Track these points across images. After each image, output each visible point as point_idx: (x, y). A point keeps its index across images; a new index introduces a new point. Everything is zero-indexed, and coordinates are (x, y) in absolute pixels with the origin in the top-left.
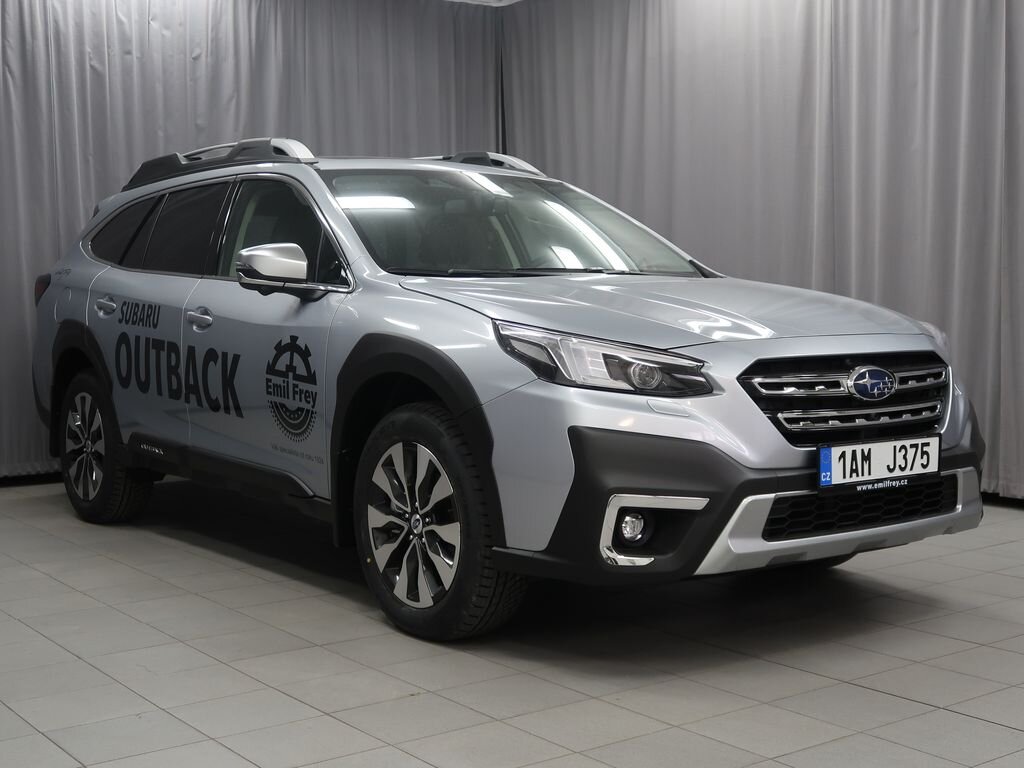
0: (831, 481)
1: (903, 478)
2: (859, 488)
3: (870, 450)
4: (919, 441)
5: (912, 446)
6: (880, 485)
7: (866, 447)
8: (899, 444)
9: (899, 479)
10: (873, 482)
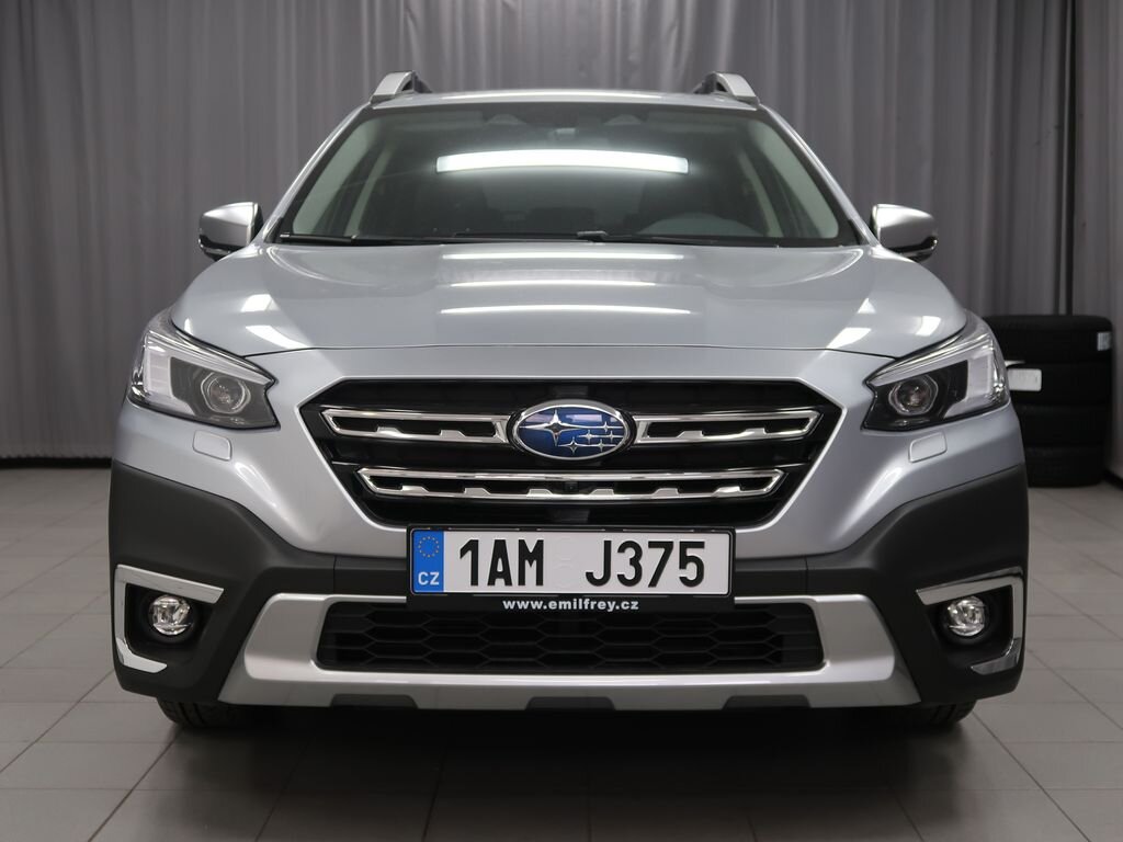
0: (441, 586)
1: (630, 598)
2: (508, 605)
3: (540, 544)
4: (676, 538)
5: (652, 545)
6: (565, 605)
7: (531, 539)
8: (617, 539)
9: (618, 598)
10: (546, 598)
